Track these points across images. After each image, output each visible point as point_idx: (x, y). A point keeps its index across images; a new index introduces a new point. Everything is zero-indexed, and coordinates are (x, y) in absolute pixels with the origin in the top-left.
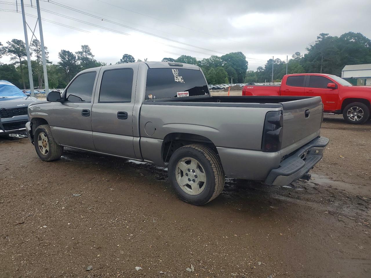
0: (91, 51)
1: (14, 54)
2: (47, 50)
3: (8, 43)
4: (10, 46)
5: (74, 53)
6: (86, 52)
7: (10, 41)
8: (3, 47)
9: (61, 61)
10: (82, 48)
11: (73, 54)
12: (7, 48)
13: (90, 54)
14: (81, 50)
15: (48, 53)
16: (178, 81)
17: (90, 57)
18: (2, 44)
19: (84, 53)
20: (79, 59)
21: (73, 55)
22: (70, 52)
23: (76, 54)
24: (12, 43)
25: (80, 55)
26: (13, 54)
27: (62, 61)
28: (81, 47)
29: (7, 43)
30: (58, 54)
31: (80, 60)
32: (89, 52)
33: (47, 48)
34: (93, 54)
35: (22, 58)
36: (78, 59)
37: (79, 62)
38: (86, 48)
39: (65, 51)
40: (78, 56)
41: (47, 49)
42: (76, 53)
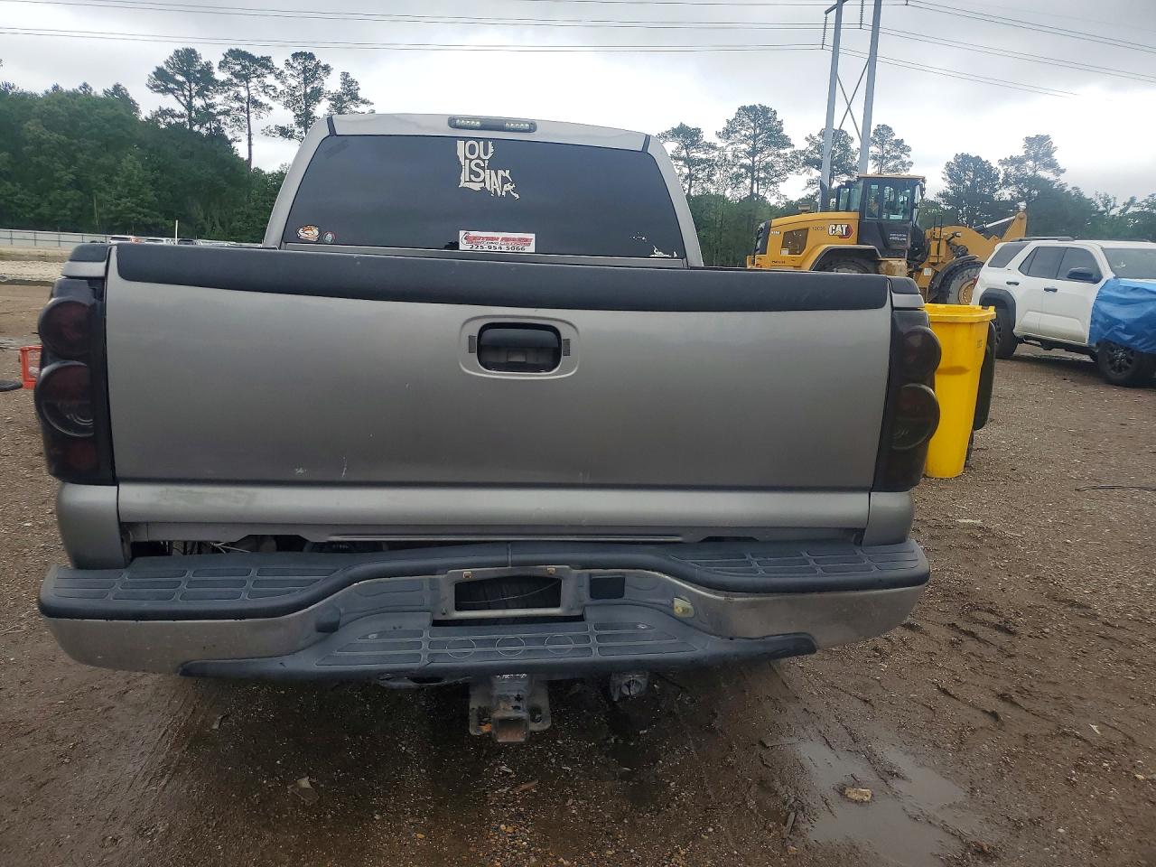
0: (1055, 155)
1: (817, 169)
2: (909, 156)
3: (810, 139)
4: (811, 148)
5: (995, 164)
6: (1036, 158)
7: (815, 134)
8: (794, 152)
9: (949, 190)
10: (1025, 147)
11: (992, 165)
12: (802, 153)
13: (1052, 165)
14: (1020, 152)
15: (911, 163)
16: (476, 187)
17: (1046, 174)
18: (792, 142)
19: (1030, 163)
20: (1006, 183)
21: (991, 168)
22: (984, 160)
23: (999, 167)
24: (818, 138)
25: (1012, 170)
26: (813, 170)
27: (952, 188)
28: (1023, 143)
29: (807, 139)
30: (942, 167)
31: (1011, 185)
32: (1046, 160)
33: (909, 150)
34: (1062, 165)
35: (835, 181)
36: (1003, 184)
37: (1006, 194)
38: (1040, 147)
39: (967, 156)
40: (1006, 174)
41: (909, 153)
42: (1002, 163)
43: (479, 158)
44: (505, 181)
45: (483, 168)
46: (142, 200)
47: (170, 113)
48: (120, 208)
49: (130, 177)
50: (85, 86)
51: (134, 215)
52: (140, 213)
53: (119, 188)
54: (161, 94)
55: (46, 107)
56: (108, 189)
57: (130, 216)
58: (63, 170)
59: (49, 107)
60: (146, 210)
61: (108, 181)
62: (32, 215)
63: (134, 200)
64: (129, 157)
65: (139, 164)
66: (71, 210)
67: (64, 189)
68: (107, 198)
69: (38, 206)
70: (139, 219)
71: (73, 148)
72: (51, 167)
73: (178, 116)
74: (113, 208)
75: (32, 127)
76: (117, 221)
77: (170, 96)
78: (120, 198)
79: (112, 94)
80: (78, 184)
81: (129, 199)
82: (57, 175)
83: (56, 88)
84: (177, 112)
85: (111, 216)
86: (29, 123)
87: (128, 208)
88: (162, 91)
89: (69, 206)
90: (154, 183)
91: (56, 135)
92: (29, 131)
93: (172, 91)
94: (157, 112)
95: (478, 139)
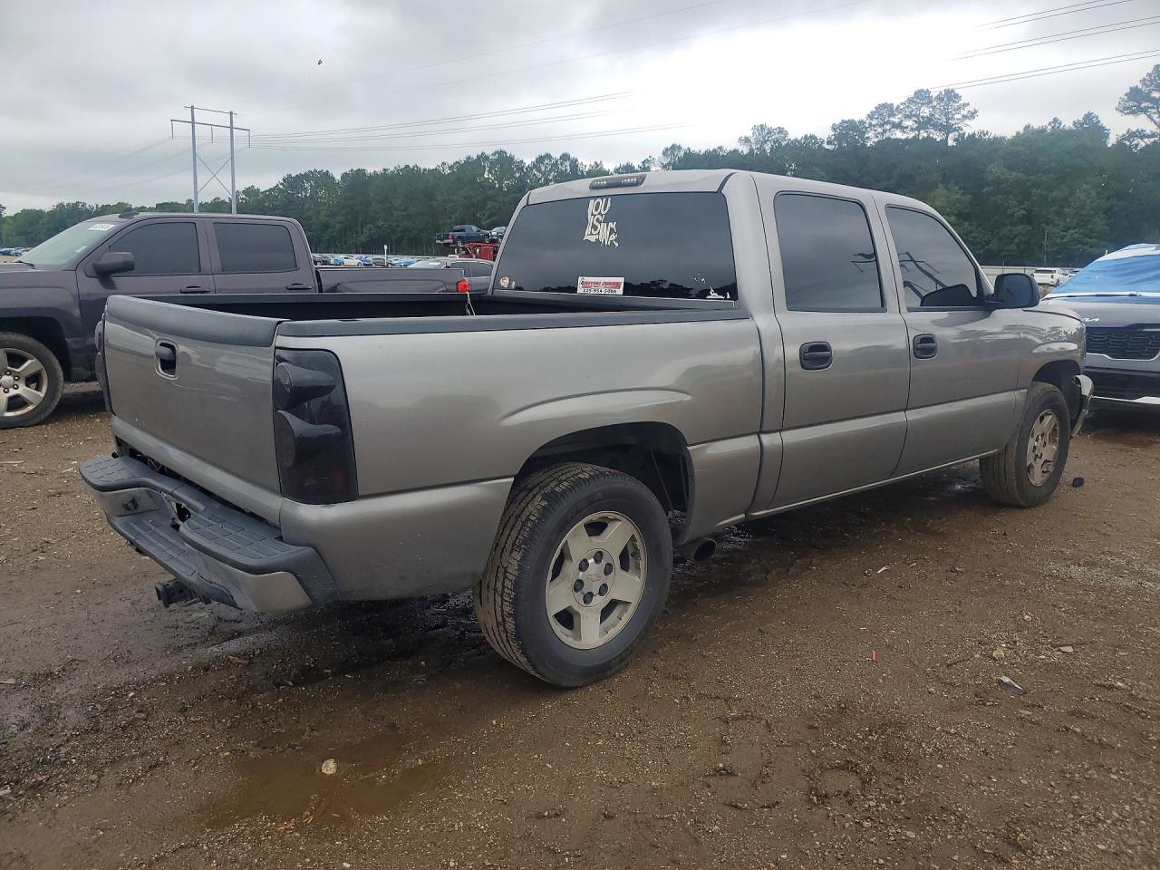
43: (600, 213)
44: (612, 231)
45: (600, 223)
46: (1092, 231)
47: (1141, 134)
48: (1065, 240)
49: (1082, 207)
50: (1055, 120)
51: (1079, 246)
52: (1087, 244)
53: (1068, 220)
54: (1131, 116)
55: (1010, 148)
56: (1057, 222)
57: (1074, 247)
58: (1016, 207)
59: (1013, 147)
60: (1094, 240)
61: (1059, 214)
62: (982, 252)
63: (1081, 231)
64: (1085, 186)
65: (1093, 193)
66: (1018, 245)
67: (1014, 225)
68: (1055, 230)
69: (988, 243)
70: (1084, 250)
71: (1029, 184)
72: (1006, 204)
73: (1149, 137)
74: (1058, 240)
75: (995, 170)
76: (1060, 253)
77: (1143, 116)
78: (1066, 229)
79: (1082, 124)
80: (1028, 219)
81: (1076, 230)
82: (1009, 212)
83: (1027, 127)
84: (1148, 132)
85: (1056, 248)
86: (992, 165)
87: (1073, 240)
88: (1133, 113)
89: (1016, 241)
90: (1108, 211)
91: (1015, 173)
92: (991, 172)
93: (1144, 111)
94: (1124, 135)
95: (601, 197)
